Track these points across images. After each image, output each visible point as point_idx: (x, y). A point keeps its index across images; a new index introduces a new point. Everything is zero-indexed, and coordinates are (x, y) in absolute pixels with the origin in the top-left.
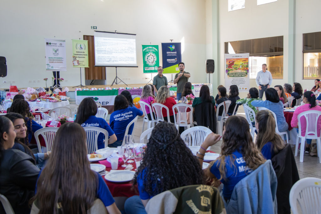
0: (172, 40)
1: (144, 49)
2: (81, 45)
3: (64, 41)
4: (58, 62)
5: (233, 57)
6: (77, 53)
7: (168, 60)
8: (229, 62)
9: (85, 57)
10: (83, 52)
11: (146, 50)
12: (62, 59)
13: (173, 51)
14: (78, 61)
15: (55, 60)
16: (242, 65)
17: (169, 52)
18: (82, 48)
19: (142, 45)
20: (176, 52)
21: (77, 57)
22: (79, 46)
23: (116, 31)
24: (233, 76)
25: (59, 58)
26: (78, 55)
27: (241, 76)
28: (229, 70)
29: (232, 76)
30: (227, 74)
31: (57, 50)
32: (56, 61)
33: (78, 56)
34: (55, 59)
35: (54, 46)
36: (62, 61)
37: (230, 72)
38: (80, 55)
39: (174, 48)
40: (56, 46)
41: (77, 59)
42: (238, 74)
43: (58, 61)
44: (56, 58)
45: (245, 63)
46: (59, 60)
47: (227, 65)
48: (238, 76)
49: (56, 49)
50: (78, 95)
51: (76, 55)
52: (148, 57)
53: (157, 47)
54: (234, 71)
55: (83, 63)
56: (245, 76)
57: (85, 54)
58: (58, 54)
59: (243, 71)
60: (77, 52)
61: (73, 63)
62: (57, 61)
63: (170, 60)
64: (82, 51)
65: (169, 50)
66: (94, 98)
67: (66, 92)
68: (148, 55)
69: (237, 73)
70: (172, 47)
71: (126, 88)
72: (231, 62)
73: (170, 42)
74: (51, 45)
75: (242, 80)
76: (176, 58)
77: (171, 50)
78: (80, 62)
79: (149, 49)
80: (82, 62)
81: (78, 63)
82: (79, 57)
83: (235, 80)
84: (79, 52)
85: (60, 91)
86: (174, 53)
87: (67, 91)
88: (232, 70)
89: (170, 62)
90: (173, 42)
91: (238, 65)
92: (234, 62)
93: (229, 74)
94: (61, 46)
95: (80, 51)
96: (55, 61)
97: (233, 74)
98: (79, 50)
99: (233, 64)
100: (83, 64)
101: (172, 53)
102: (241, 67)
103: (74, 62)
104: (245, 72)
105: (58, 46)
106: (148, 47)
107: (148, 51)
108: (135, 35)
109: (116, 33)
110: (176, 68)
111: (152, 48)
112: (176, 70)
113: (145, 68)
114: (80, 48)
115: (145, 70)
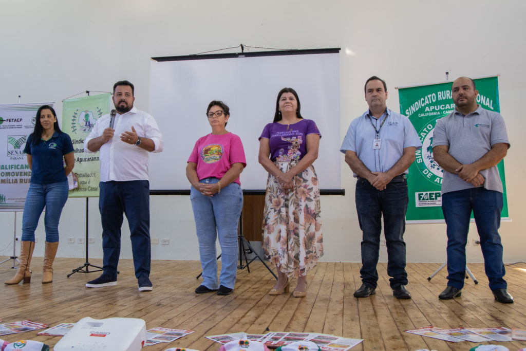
1: (413, 109)
2: (87, 116)
4: (22, 182)
11: (422, 110)
15: (13, 174)
19: (400, 90)
22: (81, 120)
32: (15, 177)
34: (13, 170)
35: (12, 127)
40: (20, 127)
43: (23, 177)
44: (16, 167)
49: (17, 138)
55: (92, 180)
62: (19, 178)
74: (5, 123)
79: (438, 103)
80: (89, 176)
81: (75, 182)
84: (80, 142)
96: (11, 178)
105: (27, 127)
106: (431, 97)
107: (432, 114)
108: (336, 50)
109: (242, 54)
113: (417, 194)
114: (86, 125)
115: (417, 205)
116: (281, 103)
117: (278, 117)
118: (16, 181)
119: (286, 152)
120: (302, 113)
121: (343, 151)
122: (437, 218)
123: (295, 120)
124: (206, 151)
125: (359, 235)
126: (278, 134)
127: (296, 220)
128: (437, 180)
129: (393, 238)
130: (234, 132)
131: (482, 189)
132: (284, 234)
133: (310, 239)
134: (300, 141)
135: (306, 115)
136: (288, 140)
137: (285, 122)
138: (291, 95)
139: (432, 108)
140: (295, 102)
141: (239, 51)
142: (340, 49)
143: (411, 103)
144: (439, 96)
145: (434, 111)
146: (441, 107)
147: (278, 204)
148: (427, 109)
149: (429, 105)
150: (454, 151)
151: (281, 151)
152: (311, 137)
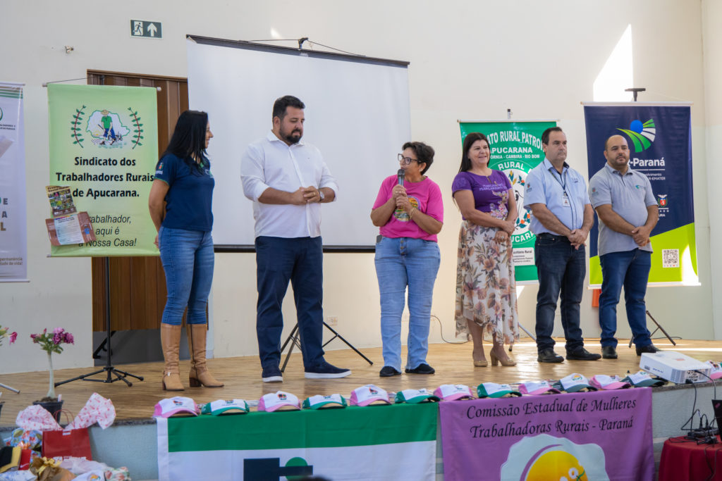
0: (636, 91)
2: (106, 120)
6: (80, 170)
9: (135, 194)
10: (125, 162)
14: (84, 216)
18: (114, 137)
19: (462, 124)
20: (662, 163)
21: (78, 193)
22: (93, 125)
23: (301, 41)
26: (86, 177)
33: (84, 186)
38: (103, 178)
39: (652, 138)
41: (82, 204)
50: (175, 445)
51: (73, 177)
55: (121, 226)
57: (134, 171)
60: (79, 162)
61: (53, 233)
64: (116, 153)
66: (283, 464)
67: (96, 425)
70: (639, 130)
71: (481, 387)
73: (627, 100)
77: (638, 149)
78: (104, 220)
79: (501, 145)
80: (116, 220)
81: (86, 229)
82: (96, 194)
84: (93, 162)
85: (52, 425)
86: (652, 163)
87: (104, 424)
90: (644, 100)
95: (103, 154)
98: (91, 149)
100: (123, 236)
101: (641, 163)
103: (57, 224)
106: (494, 137)
107: (495, 157)
108: (404, 64)
109: (306, 52)
110: (663, 250)
111: (520, 137)
112: (665, 265)
114: (105, 135)
134: (507, 196)
139: (494, 150)
142: (409, 63)
144: (502, 137)
145: (496, 153)
146: (503, 150)
151: (492, 205)
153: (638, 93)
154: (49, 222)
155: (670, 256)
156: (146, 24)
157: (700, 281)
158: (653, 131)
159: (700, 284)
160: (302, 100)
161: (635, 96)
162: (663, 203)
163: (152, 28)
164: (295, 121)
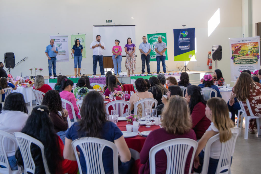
0: (184, 26)
1: (150, 38)
3: (67, 37)
4: (61, 55)
5: (239, 41)
7: (180, 47)
8: (235, 48)
11: (152, 39)
12: (65, 52)
13: (185, 37)
16: (251, 50)
17: (182, 39)
18: (80, 42)
19: (148, 34)
20: (189, 39)
24: (240, 63)
25: (62, 51)
27: (249, 63)
28: (235, 56)
29: (238, 64)
30: (233, 61)
31: (61, 44)
35: (58, 41)
36: (65, 54)
37: (236, 59)
39: (187, 34)
40: (60, 41)
42: (246, 61)
44: (60, 51)
45: (254, 48)
46: (62, 53)
47: (232, 51)
48: (245, 63)
49: (59, 44)
52: (154, 45)
53: (165, 34)
54: (241, 58)
56: (254, 63)
58: (61, 48)
59: (252, 57)
63: (182, 46)
65: (182, 37)
68: (154, 44)
69: (244, 60)
70: (184, 33)
72: (237, 48)
73: (182, 28)
74: (55, 40)
75: (250, 68)
76: (189, 45)
77: (184, 37)
79: (155, 37)
83: (242, 68)
86: (187, 39)
88: (239, 56)
89: (182, 49)
91: (245, 51)
92: (240, 47)
93: (236, 61)
94: (64, 41)
97: (240, 61)
99: (239, 49)
101: (185, 39)
102: (249, 53)
104: (255, 58)
105: (61, 41)
106: (154, 36)
107: (154, 40)
108: (134, 26)
109: (114, 26)
110: (189, 55)
111: (159, 36)
112: (189, 58)
113: (151, 56)
115: (151, 58)
116: (128, 41)
117: (128, 43)
118: (60, 55)
119: (130, 50)
120: (132, 42)
121: (139, 49)
122: (155, 61)
123: (131, 44)
124: (115, 49)
125: (142, 64)
126: (129, 47)
127: (132, 62)
128: (155, 53)
129: (148, 64)
130: (120, 46)
131: (162, 56)
132: (130, 64)
133: (135, 65)
134: (133, 48)
135: (133, 43)
136: (131, 48)
137: (129, 44)
138: (130, 39)
139: (154, 38)
140: (131, 40)
141: (113, 25)
143: (150, 37)
145: (154, 39)
146: (155, 38)
147: (129, 59)
148: (153, 39)
149: (153, 38)
150: (158, 49)
151: (129, 49)
152: (134, 47)
153: (185, 26)
154: (72, 54)
155: (190, 56)
156: (109, 21)
157: (196, 60)
158: (187, 33)
159: (196, 61)
160: (100, 35)
161: (184, 27)
162: (189, 46)
163: (110, 21)
164: (99, 38)
